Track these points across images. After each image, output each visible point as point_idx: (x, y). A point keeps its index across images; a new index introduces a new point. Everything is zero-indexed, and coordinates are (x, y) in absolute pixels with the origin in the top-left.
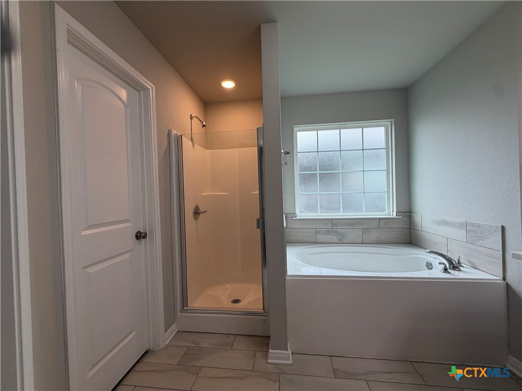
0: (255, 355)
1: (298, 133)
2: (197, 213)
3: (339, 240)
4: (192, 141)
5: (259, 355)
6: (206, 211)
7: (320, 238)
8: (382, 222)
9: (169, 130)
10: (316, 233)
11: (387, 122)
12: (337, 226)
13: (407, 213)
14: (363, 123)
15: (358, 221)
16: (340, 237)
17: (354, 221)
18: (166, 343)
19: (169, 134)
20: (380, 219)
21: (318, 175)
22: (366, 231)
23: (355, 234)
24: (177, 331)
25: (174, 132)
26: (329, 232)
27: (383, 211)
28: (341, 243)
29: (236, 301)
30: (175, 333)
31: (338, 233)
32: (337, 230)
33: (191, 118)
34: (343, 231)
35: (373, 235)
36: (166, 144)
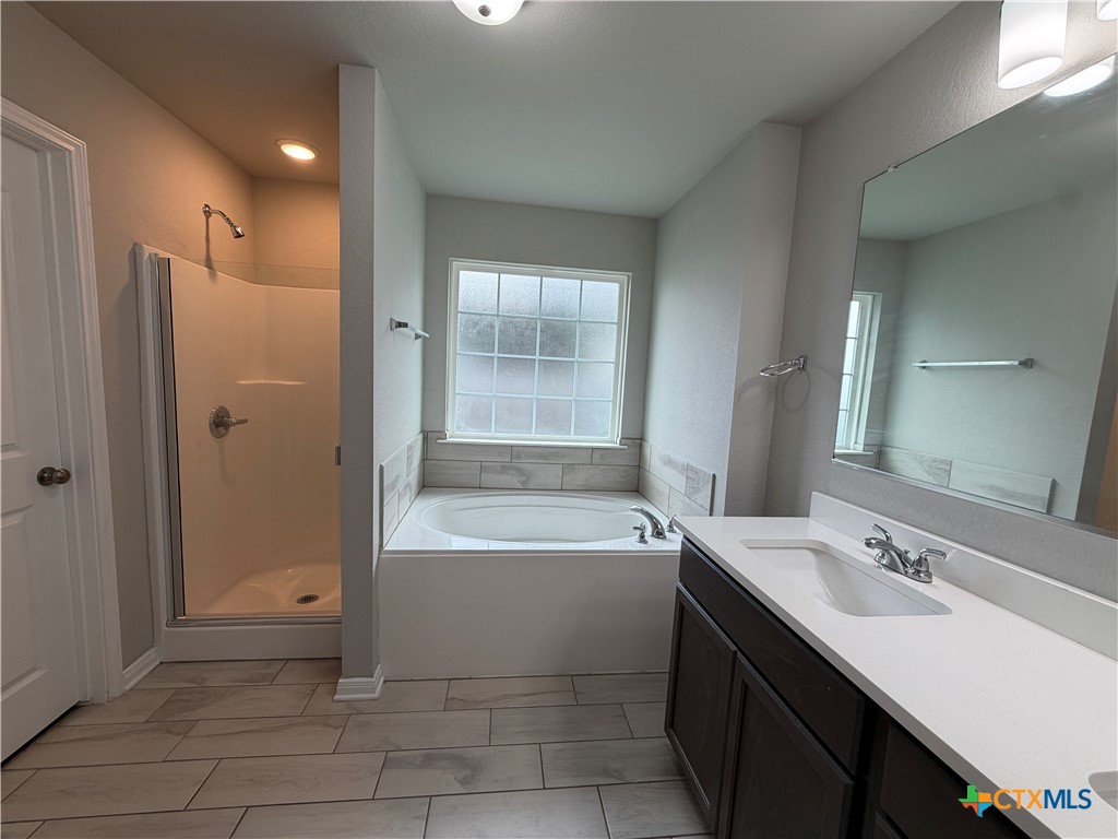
0: (314, 691)
1: (461, 272)
2: (220, 423)
3: (523, 483)
4: (209, 264)
5: (322, 689)
6: (246, 421)
7: (488, 478)
8: (597, 455)
9: (135, 244)
10: (482, 469)
11: (623, 277)
12: (519, 458)
13: (636, 440)
14: (582, 272)
15: (556, 450)
16: (524, 478)
17: (551, 450)
18: (128, 687)
19: (135, 254)
20: (593, 449)
21: (496, 362)
22: (568, 468)
23: (551, 474)
24: (158, 662)
25: (148, 250)
26: (504, 469)
27: (603, 435)
28: (525, 488)
29: (308, 599)
30: (153, 666)
31: (520, 471)
32: (519, 465)
33: (208, 213)
34: (529, 467)
35: (580, 477)
36: (124, 275)
